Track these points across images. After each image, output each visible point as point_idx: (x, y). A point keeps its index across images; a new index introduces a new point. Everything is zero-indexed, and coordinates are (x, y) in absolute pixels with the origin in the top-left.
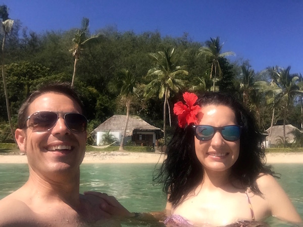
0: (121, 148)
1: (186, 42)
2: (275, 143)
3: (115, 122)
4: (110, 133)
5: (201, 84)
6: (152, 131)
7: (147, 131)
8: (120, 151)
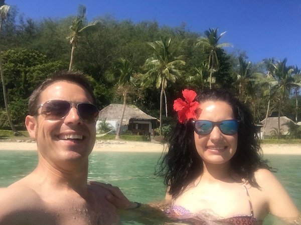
0: (117, 137)
1: (184, 32)
2: (269, 134)
3: (112, 111)
4: (107, 122)
5: (198, 74)
6: (148, 120)
7: (143, 120)
8: (116, 140)
